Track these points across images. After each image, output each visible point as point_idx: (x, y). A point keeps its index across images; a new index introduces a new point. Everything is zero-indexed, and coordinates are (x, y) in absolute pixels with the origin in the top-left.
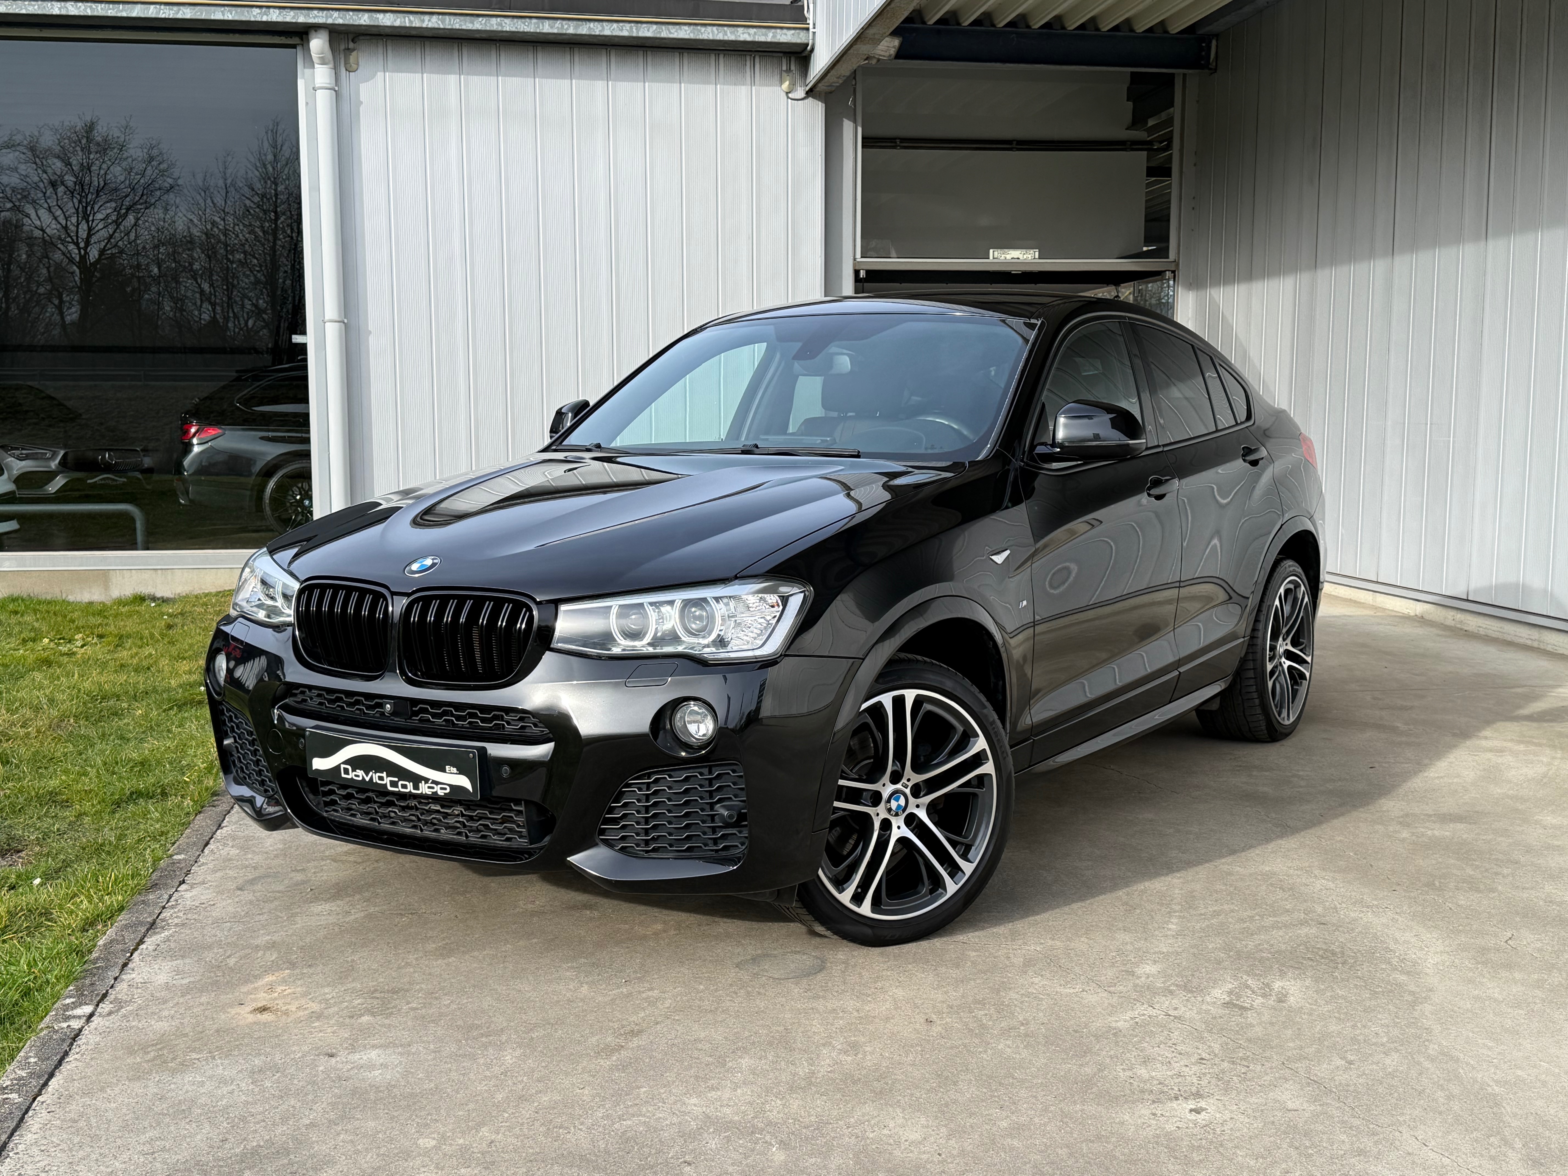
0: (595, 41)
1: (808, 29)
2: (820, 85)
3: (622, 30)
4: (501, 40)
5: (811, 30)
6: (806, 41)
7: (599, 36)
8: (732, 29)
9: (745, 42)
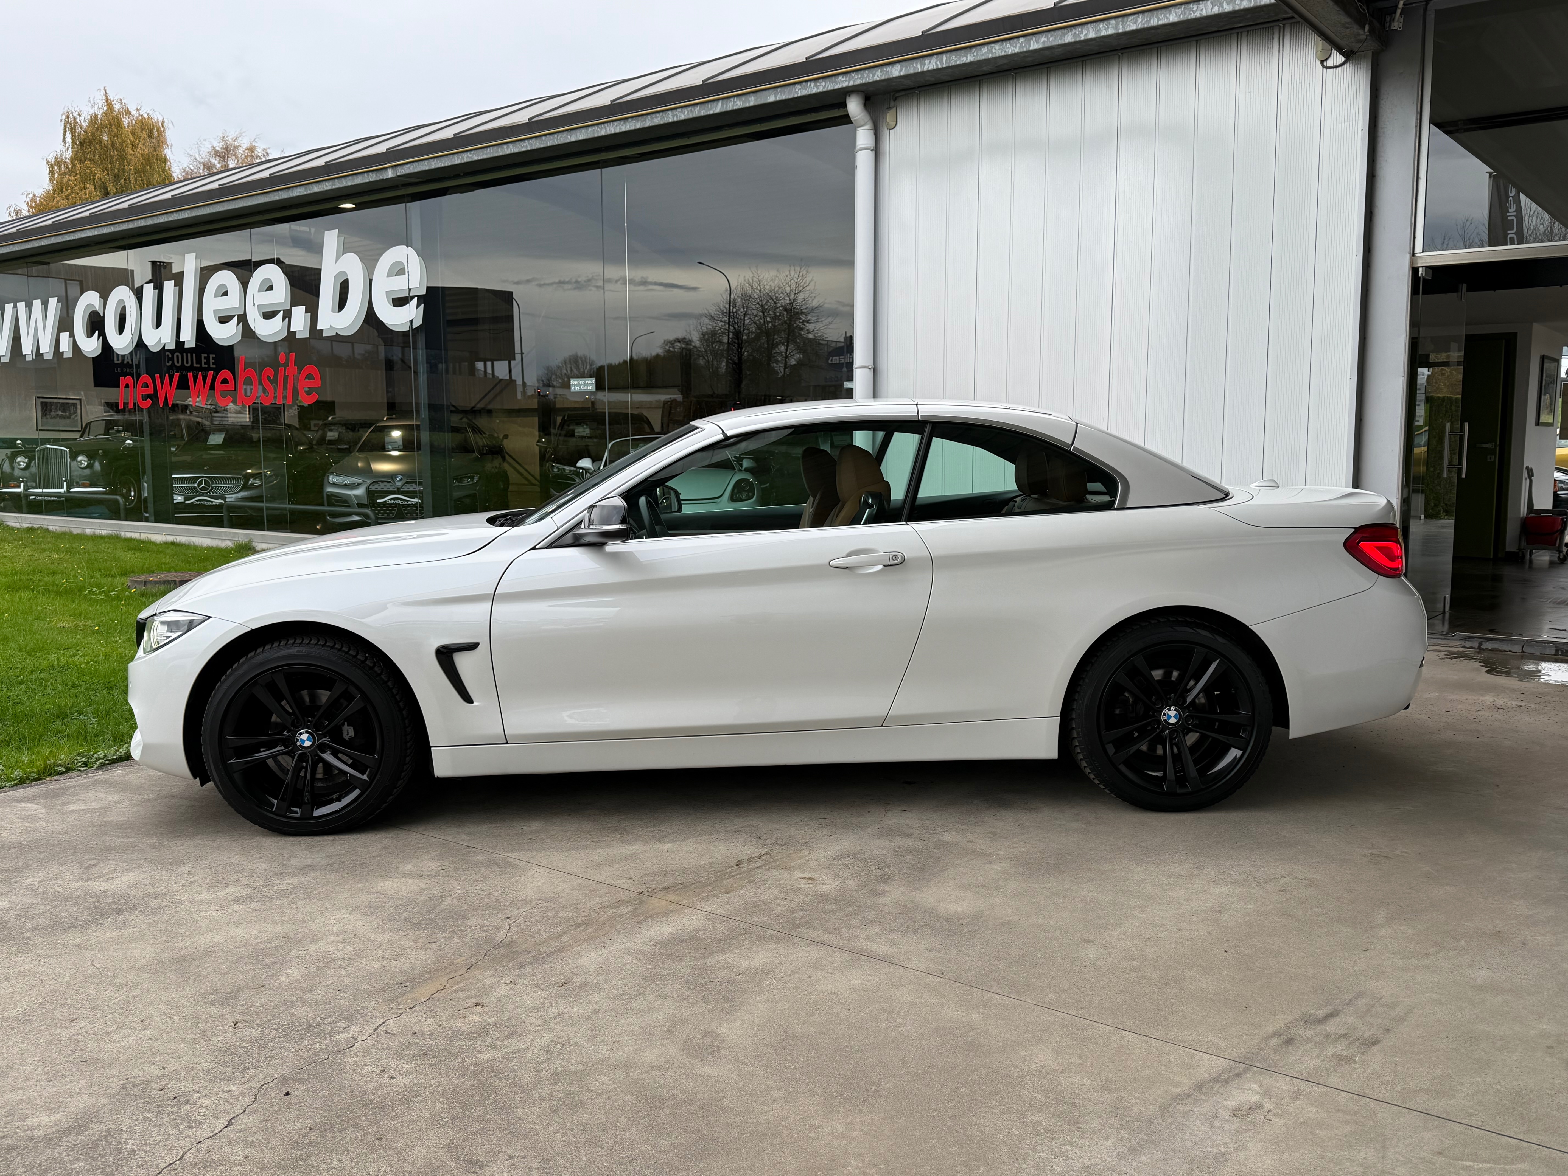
4: (1016, 67)
7: (1084, 41)
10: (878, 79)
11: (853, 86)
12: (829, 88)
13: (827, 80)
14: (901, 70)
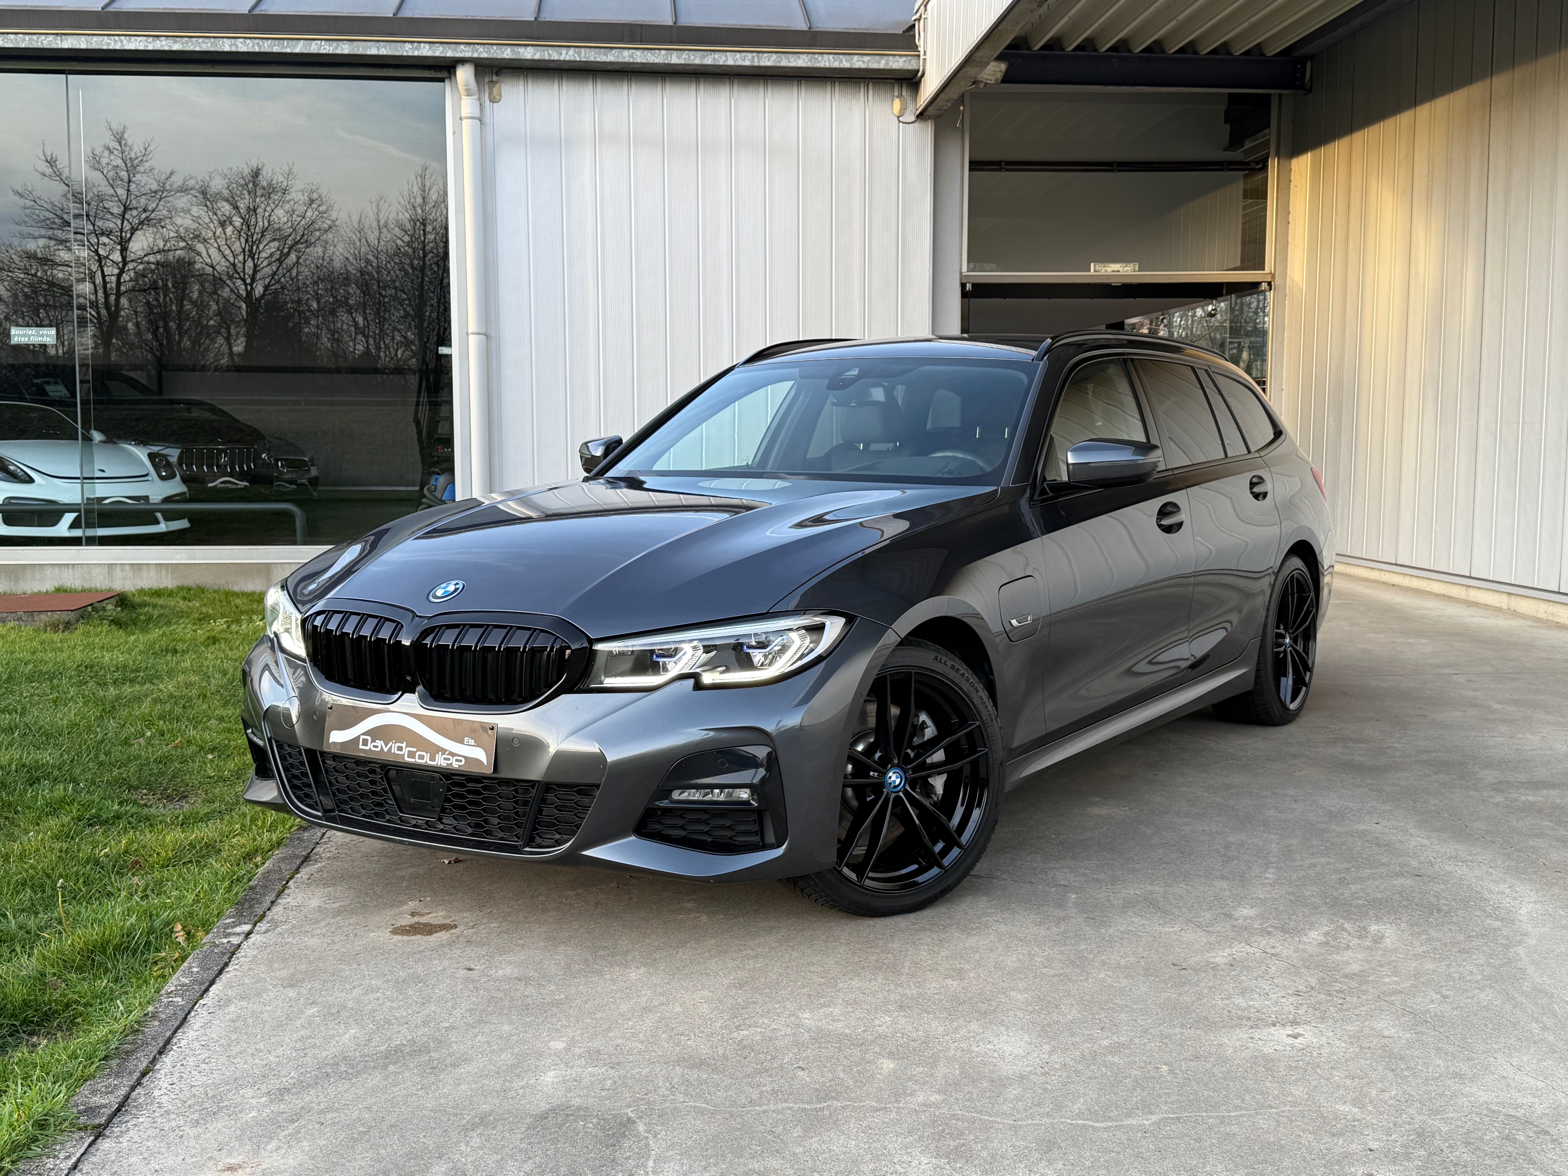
0: (719, 71)
1: (919, 56)
2: (930, 109)
3: (744, 60)
4: (632, 72)
5: (922, 57)
6: (917, 68)
7: (723, 66)
8: (848, 57)
9: (859, 70)
10: (505, 56)
11: (472, 57)
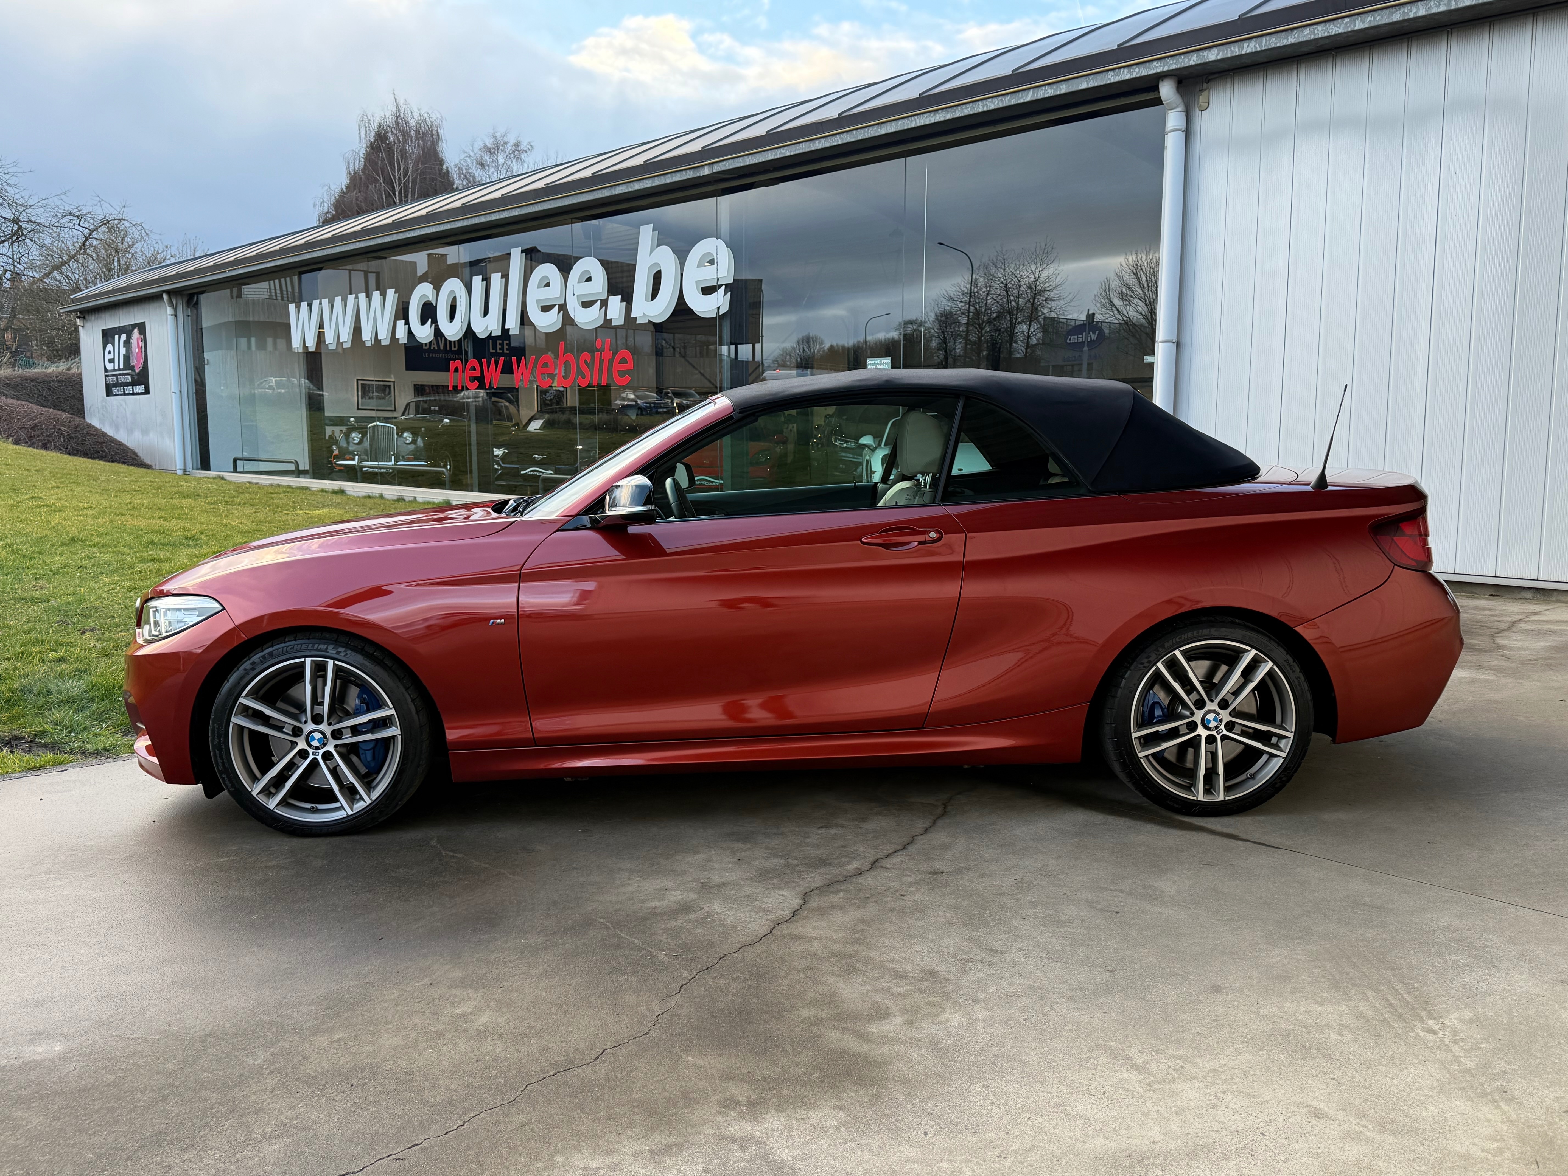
10: (1194, 63)
11: (1168, 71)
12: (1143, 74)
13: (1142, 66)
14: (1218, 54)
